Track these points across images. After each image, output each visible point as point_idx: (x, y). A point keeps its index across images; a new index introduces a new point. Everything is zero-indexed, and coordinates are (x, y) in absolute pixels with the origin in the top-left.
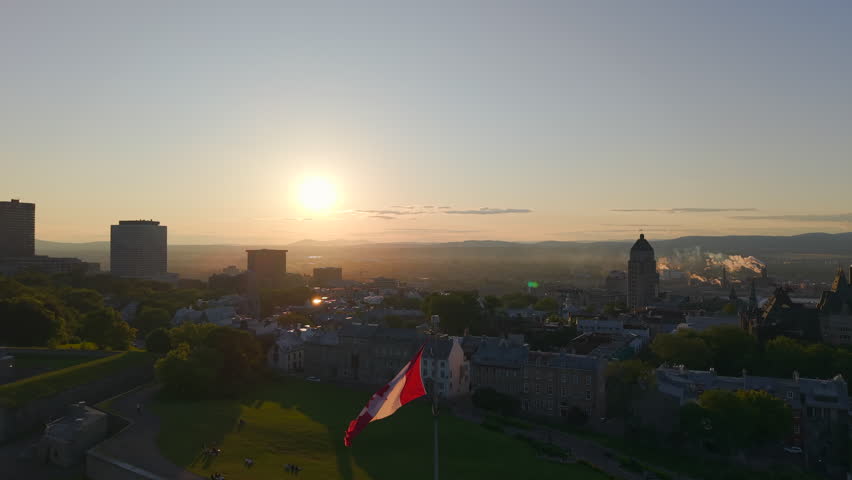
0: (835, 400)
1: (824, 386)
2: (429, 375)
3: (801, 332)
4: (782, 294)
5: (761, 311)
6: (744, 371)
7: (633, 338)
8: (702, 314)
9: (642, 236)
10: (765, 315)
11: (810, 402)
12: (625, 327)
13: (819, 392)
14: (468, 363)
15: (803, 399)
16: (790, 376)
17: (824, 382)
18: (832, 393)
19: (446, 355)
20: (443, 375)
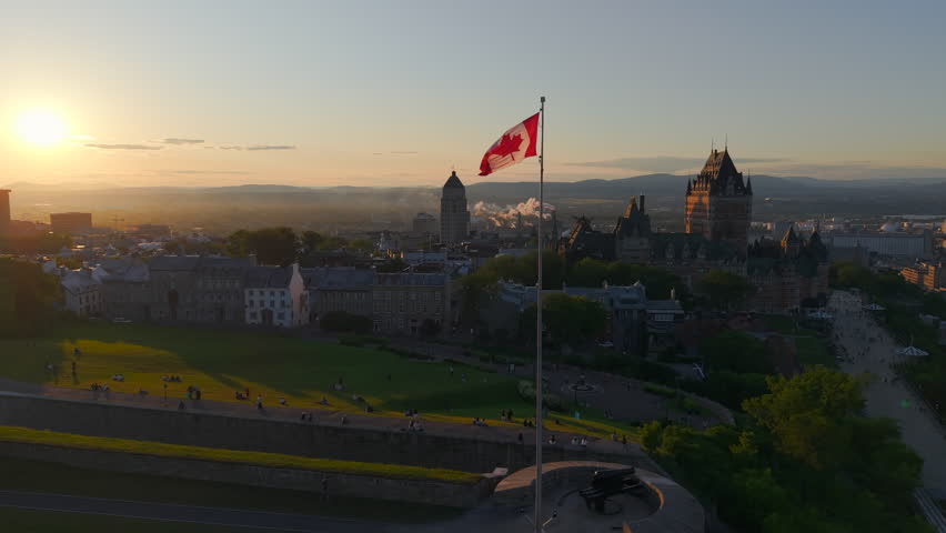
0: (634, 302)
1: (627, 291)
2: (267, 305)
3: (601, 256)
4: (584, 222)
5: (566, 239)
6: (564, 284)
7: (460, 267)
8: (513, 246)
9: (454, 173)
10: (572, 241)
11: (617, 304)
12: (449, 259)
13: (625, 296)
14: (308, 292)
15: (612, 302)
16: (601, 286)
17: (627, 288)
18: (634, 296)
19: (287, 283)
20: (283, 303)
